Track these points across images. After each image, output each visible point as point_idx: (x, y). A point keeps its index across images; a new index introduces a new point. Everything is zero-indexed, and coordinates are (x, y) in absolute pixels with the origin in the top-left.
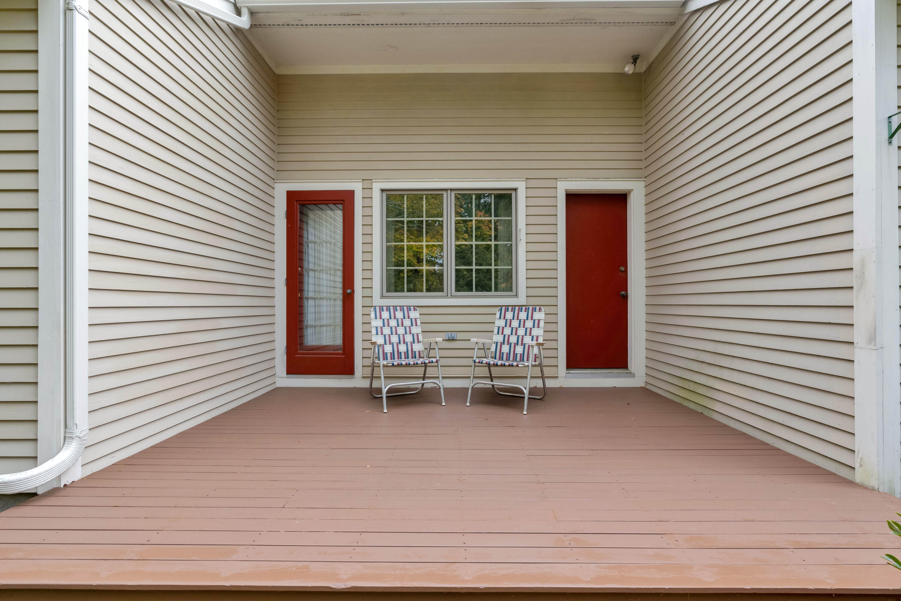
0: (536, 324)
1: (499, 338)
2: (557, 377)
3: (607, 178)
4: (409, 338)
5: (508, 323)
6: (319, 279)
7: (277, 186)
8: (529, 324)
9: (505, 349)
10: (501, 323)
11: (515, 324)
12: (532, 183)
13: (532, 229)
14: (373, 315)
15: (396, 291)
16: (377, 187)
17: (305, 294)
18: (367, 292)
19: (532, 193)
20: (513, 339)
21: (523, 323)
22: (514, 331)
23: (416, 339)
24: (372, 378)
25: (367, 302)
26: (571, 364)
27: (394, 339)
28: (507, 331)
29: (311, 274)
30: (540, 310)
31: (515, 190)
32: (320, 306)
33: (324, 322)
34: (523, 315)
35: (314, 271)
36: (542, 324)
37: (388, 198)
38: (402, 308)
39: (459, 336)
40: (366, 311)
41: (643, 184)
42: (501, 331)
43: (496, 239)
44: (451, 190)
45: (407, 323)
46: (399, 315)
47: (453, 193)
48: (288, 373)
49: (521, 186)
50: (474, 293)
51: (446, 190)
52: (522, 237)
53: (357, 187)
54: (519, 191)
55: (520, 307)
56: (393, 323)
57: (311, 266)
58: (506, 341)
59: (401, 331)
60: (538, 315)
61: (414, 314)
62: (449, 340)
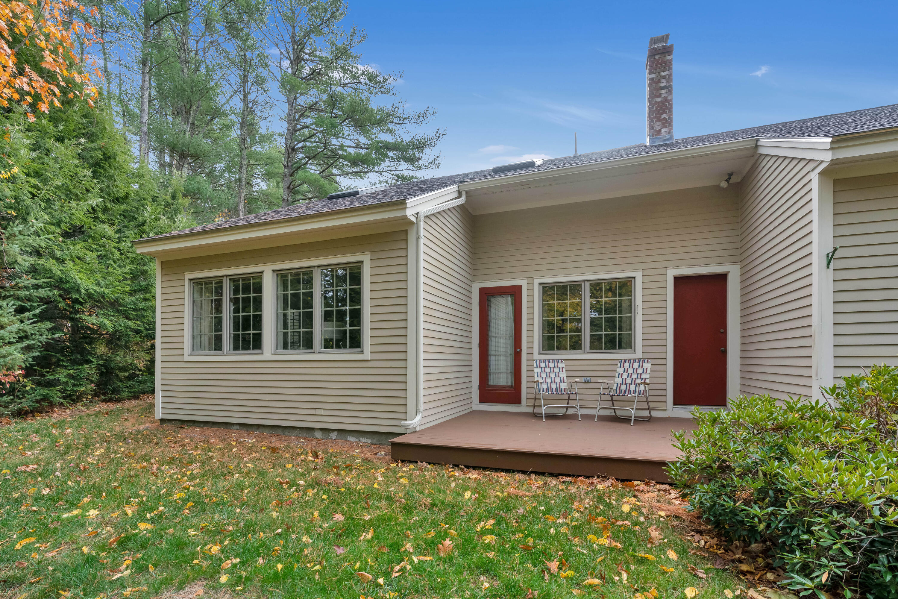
0: (645, 371)
1: (619, 380)
2: (665, 410)
3: (707, 265)
4: (558, 380)
5: (626, 370)
6: (498, 342)
7: (474, 285)
8: (640, 371)
9: (623, 387)
10: (621, 370)
11: (630, 371)
12: (646, 272)
13: (647, 305)
14: (535, 365)
15: (549, 350)
16: (536, 282)
17: (490, 353)
18: (530, 351)
19: (647, 279)
20: (629, 381)
21: (635, 370)
22: (630, 376)
23: (562, 381)
24: (534, 406)
25: (530, 357)
26: (677, 401)
27: (549, 380)
28: (625, 376)
29: (493, 339)
30: (648, 361)
31: (634, 278)
32: (498, 360)
33: (502, 371)
34: (636, 365)
35: (495, 337)
36: (649, 371)
37: (544, 287)
38: (553, 361)
39: (592, 380)
40: (530, 363)
41: (738, 267)
42: (620, 375)
43: (620, 312)
44: (587, 281)
45: (556, 370)
46: (552, 365)
47: (588, 283)
48: (480, 402)
49: (638, 275)
50: (603, 350)
51: (584, 281)
52: (639, 311)
53: (523, 283)
54: (637, 279)
55: (635, 360)
56: (548, 370)
57: (493, 334)
58: (624, 382)
59: (553, 375)
60: (646, 365)
61: (561, 365)
62: (585, 382)
